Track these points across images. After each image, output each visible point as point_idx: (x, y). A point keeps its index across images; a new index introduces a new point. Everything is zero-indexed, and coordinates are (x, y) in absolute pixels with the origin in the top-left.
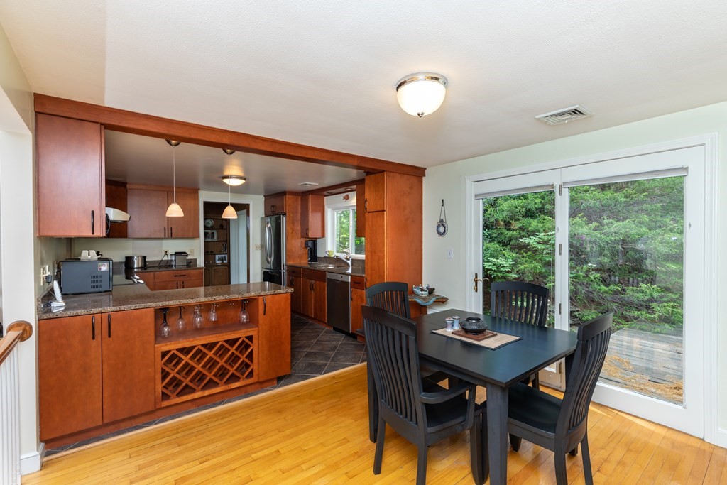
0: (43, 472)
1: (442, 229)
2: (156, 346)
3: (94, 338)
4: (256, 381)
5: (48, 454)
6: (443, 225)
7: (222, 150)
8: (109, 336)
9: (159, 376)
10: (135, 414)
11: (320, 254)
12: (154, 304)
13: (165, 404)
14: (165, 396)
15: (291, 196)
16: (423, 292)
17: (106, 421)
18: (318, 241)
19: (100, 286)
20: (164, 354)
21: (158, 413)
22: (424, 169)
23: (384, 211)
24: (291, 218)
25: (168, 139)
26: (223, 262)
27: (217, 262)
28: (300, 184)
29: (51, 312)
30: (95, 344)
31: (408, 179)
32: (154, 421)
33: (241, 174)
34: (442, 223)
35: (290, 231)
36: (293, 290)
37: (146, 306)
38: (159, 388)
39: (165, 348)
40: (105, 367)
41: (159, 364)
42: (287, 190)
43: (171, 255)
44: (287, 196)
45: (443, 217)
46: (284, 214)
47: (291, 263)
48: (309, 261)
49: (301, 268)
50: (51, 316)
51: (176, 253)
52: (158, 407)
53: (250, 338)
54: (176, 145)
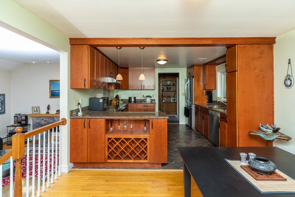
0: (69, 174)
1: (288, 82)
2: (106, 135)
3: (85, 128)
4: (149, 162)
5: (73, 168)
6: (289, 79)
7: (139, 48)
8: (89, 128)
9: (107, 148)
10: (98, 162)
11: (214, 99)
12: (104, 117)
13: (109, 161)
14: (109, 158)
15: (197, 67)
16: (268, 130)
17: (88, 162)
18: (213, 92)
19: (100, 108)
20: (109, 139)
21: (106, 164)
22: (274, 38)
23: (236, 71)
24: (197, 79)
25: (116, 46)
26: (174, 101)
27: (172, 101)
28: (196, 60)
29: (78, 115)
30: (85, 130)
31: (258, 48)
32: (106, 167)
33: (165, 58)
34: (288, 78)
35: (196, 86)
36: (168, 117)
37: (102, 118)
38: (107, 154)
39: (110, 137)
40: (88, 140)
41: (107, 144)
42: (194, 64)
43: (145, 97)
44: (195, 67)
45: (290, 73)
46: (193, 77)
47: (197, 103)
48: (208, 103)
49: (199, 106)
50: (77, 117)
51: (147, 96)
52: (106, 161)
53: (146, 139)
54: (120, 49)
